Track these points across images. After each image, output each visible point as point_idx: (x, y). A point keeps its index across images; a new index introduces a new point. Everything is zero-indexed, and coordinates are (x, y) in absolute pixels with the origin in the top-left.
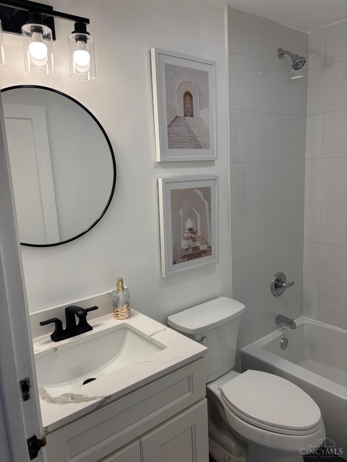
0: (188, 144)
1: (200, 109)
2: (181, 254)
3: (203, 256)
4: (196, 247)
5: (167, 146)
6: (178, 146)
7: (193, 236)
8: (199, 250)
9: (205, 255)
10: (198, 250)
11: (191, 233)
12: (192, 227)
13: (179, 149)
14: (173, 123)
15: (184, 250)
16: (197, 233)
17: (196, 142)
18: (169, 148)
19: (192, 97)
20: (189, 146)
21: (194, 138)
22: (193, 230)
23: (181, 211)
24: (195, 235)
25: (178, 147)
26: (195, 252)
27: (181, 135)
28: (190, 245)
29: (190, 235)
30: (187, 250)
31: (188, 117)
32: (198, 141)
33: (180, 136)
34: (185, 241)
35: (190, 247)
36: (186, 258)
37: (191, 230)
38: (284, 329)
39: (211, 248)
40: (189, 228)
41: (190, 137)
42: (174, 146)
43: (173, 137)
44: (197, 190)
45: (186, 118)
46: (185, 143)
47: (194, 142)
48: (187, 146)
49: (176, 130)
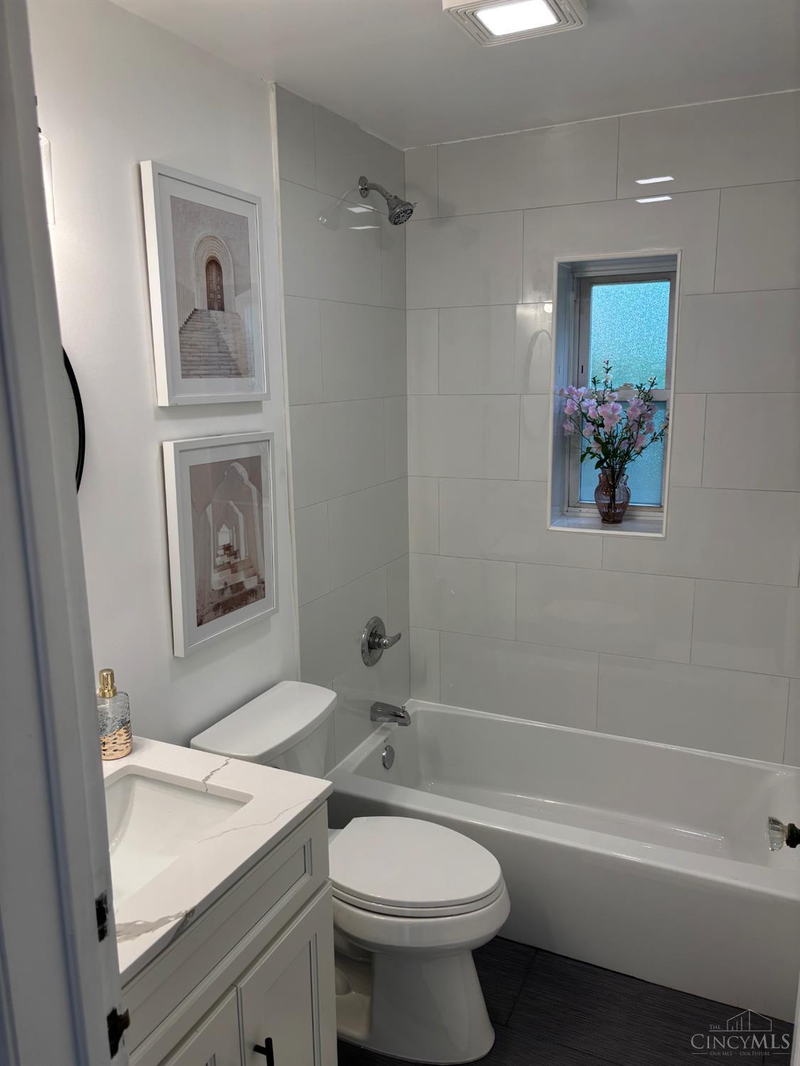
0: (217, 367)
1: (236, 296)
2: (211, 603)
3: (250, 601)
4: (237, 584)
5: (180, 373)
6: (198, 372)
7: (233, 561)
8: (244, 590)
9: (254, 599)
10: (241, 590)
11: (230, 555)
12: (229, 542)
13: (201, 377)
14: (188, 323)
15: (217, 593)
16: (239, 553)
17: (231, 363)
18: (184, 376)
19: (221, 268)
20: (218, 372)
21: (227, 355)
22: (232, 548)
23: (209, 510)
24: (236, 558)
25: (199, 375)
26: (236, 595)
27: (204, 349)
28: (227, 580)
29: (226, 559)
30: (222, 591)
31: (216, 312)
32: (234, 361)
33: (202, 351)
34: (218, 574)
35: (229, 585)
36: (221, 610)
37: (228, 548)
38: (385, 729)
39: (263, 583)
40: (224, 546)
41: (220, 352)
42: (192, 372)
43: (191, 353)
44: (236, 464)
45: (212, 312)
46: (211, 365)
47: (226, 363)
48: (215, 372)
49: (194, 339)
